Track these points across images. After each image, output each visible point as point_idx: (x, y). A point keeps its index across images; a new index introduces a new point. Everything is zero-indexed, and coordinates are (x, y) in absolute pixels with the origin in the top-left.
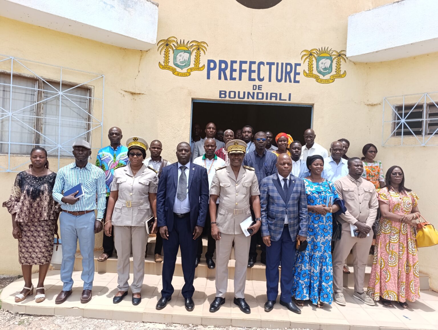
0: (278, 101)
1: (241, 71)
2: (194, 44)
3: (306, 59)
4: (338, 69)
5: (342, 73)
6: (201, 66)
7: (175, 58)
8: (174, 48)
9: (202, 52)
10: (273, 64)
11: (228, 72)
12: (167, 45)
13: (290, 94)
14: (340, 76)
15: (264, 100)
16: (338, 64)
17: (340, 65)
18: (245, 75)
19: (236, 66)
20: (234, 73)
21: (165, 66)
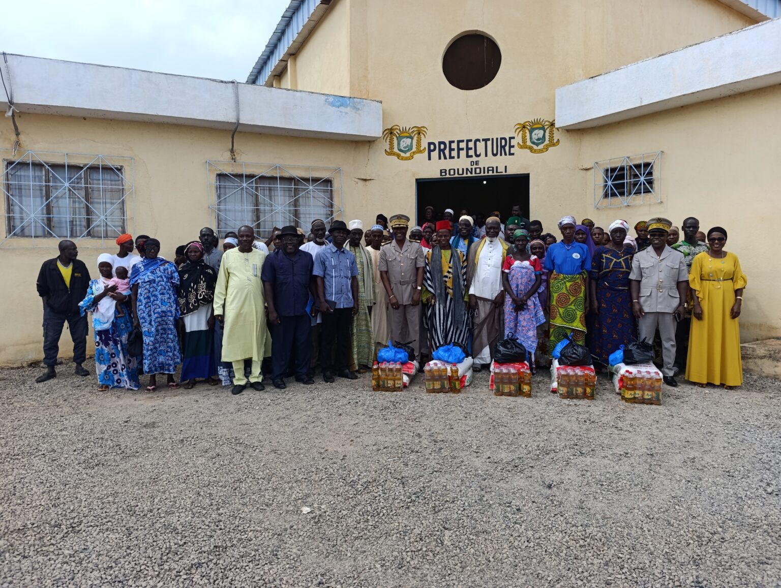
0: (495, 174)
1: (459, 149)
2: (415, 129)
3: (519, 132)
4: (551, 138)
6: (422, 148)
7: (399, 144)
8: (398, 136)
9: (422, 136)
10: (489, 140)
11: (447, 152)
12: (391, 133)
13: (506, 167)
14: (554, 145)
15: (482, 174)
16: (551, 133)
17: (553, 134)
18: (463, 153)
19: (454, 146)
20: (452, 152)
21: (390, 153)
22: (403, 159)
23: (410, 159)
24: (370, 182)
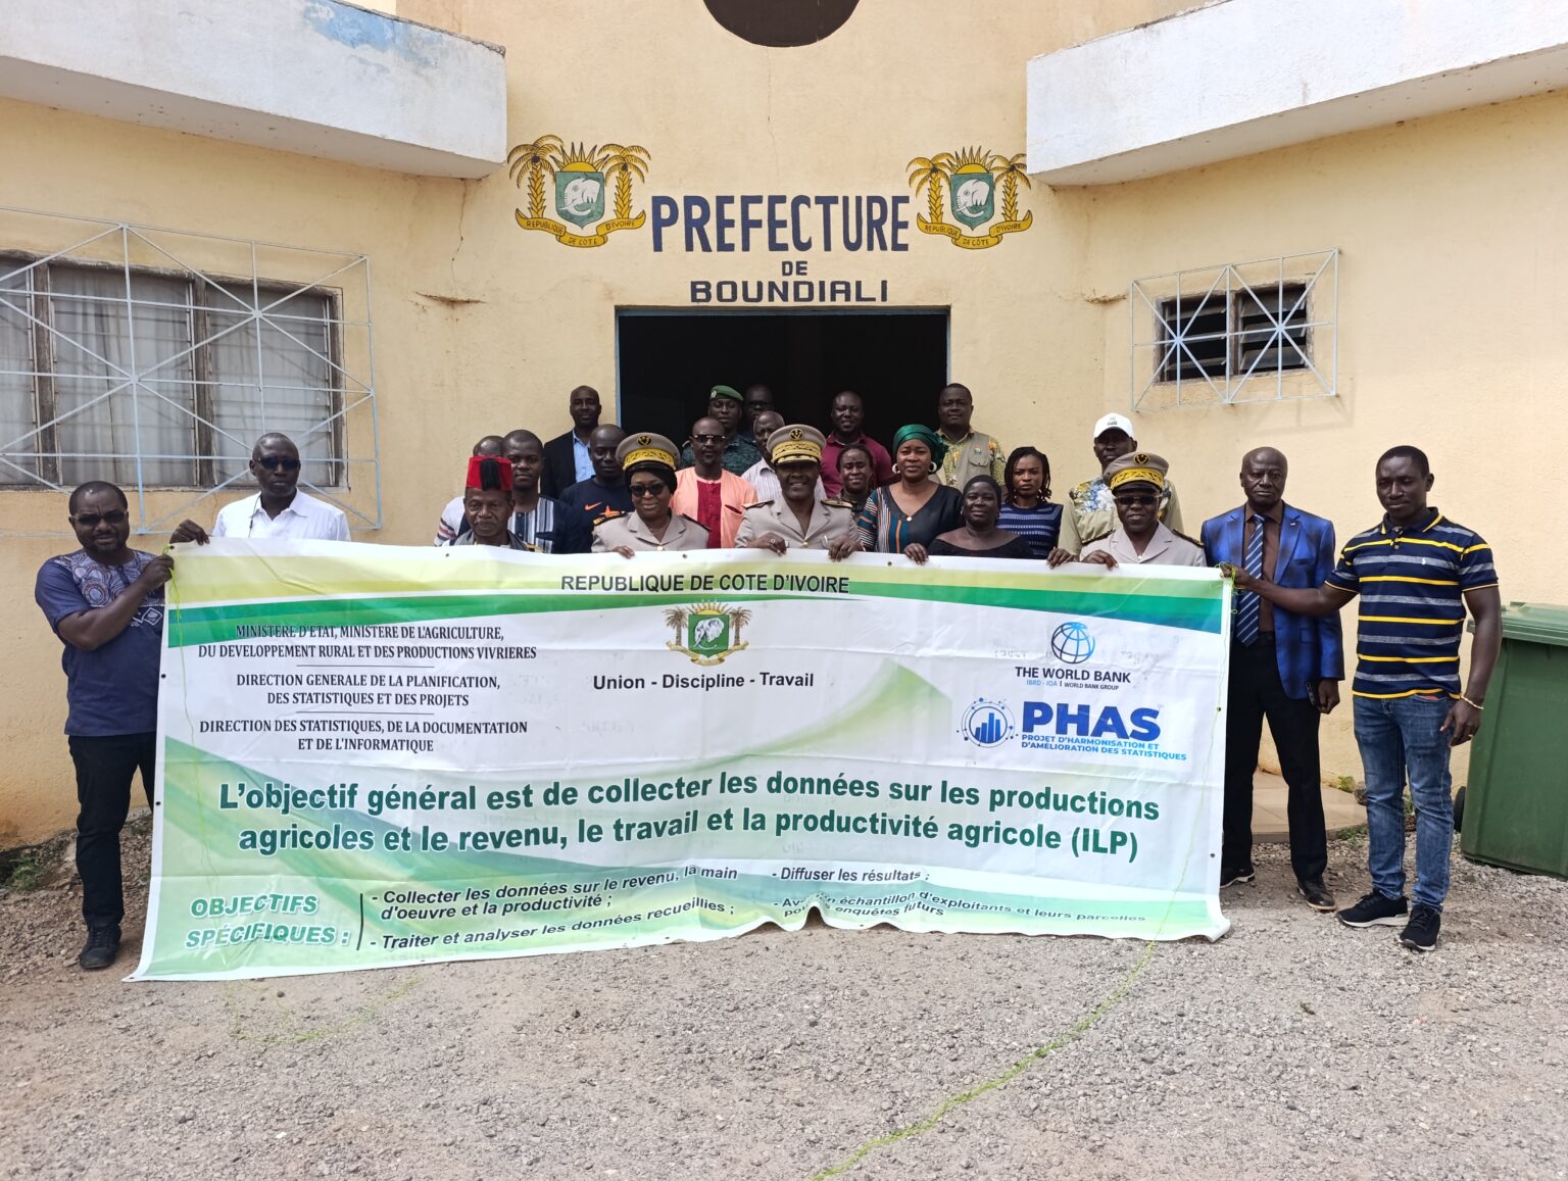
0: (853, 302)
1: (748, 224)
2: (612, 153)
3: (921, 183)
4: (1010, 206)
5: (1020, 217)
6: (634, 214)
7: (560, 197)
8: (556, 169)
9: (634, 175)
10: (834, 200)
11: (711, 228)
12: (535, 159)
13: (884, 283)
14: (1016, 227)
15: (816, 302)
16: (1011, 193)
17: (1015, 195)
18: (759, 236)
19: (733, 212)
20: (727, 231)
21: (533, 221)
22: (573, 241)
23: (596, 245)
24: (467, 307)
